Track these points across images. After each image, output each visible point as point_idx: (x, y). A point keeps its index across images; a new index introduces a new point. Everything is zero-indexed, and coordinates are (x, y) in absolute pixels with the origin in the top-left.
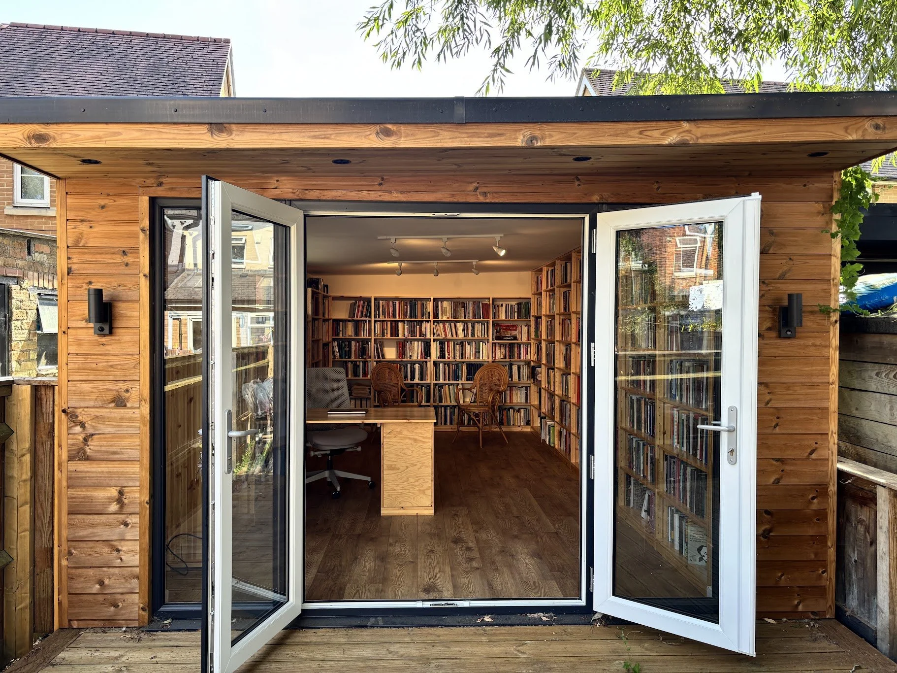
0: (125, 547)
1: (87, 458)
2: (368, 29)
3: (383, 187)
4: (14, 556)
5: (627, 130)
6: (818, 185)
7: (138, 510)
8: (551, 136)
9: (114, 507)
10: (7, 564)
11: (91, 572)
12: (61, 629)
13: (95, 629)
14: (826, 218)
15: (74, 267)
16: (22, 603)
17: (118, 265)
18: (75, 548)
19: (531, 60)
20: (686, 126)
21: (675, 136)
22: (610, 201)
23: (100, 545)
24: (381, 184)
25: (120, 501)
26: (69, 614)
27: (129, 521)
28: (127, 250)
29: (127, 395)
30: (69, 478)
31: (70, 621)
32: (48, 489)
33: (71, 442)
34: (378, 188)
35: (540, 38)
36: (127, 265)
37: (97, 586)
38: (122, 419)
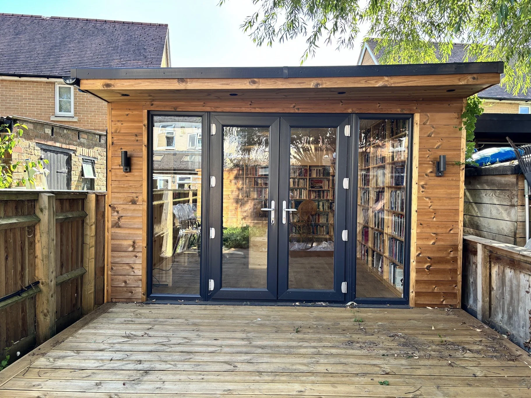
0: (136, 266)
1: (119, 227)
2: (246, 27)
3: (252, 106)
4: (87, 269)
5: (360, 81)
6: (455, 105)
7: (141, 250)
8: (326, 83)
9: (131, 249)
10: (84, 273)
11: (121, 277)
12: (108, 302)
13: (123, 302)
14: (459, 120)
15: (115, 142)
16: (90, 290)
17: (133, 141)
18: (114, 266)
19: (328, 40)
20: (386, 78)
21: (381, 83)
22: (356, 112)
23: (125, 265)
24: (250, 105)
25: (133, 246)
26: (111, 296)
27: (137, 255)
28: (137, 134)
29: (137, 199)
30: (112, 235)
31: (112, 299)
32: (102, 240)
33: (112, 219)
34: (249, 106)
35: (331, 30)
36: (137, 141)
37: (124, 284)
38: (134, 210)
